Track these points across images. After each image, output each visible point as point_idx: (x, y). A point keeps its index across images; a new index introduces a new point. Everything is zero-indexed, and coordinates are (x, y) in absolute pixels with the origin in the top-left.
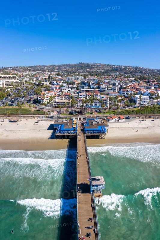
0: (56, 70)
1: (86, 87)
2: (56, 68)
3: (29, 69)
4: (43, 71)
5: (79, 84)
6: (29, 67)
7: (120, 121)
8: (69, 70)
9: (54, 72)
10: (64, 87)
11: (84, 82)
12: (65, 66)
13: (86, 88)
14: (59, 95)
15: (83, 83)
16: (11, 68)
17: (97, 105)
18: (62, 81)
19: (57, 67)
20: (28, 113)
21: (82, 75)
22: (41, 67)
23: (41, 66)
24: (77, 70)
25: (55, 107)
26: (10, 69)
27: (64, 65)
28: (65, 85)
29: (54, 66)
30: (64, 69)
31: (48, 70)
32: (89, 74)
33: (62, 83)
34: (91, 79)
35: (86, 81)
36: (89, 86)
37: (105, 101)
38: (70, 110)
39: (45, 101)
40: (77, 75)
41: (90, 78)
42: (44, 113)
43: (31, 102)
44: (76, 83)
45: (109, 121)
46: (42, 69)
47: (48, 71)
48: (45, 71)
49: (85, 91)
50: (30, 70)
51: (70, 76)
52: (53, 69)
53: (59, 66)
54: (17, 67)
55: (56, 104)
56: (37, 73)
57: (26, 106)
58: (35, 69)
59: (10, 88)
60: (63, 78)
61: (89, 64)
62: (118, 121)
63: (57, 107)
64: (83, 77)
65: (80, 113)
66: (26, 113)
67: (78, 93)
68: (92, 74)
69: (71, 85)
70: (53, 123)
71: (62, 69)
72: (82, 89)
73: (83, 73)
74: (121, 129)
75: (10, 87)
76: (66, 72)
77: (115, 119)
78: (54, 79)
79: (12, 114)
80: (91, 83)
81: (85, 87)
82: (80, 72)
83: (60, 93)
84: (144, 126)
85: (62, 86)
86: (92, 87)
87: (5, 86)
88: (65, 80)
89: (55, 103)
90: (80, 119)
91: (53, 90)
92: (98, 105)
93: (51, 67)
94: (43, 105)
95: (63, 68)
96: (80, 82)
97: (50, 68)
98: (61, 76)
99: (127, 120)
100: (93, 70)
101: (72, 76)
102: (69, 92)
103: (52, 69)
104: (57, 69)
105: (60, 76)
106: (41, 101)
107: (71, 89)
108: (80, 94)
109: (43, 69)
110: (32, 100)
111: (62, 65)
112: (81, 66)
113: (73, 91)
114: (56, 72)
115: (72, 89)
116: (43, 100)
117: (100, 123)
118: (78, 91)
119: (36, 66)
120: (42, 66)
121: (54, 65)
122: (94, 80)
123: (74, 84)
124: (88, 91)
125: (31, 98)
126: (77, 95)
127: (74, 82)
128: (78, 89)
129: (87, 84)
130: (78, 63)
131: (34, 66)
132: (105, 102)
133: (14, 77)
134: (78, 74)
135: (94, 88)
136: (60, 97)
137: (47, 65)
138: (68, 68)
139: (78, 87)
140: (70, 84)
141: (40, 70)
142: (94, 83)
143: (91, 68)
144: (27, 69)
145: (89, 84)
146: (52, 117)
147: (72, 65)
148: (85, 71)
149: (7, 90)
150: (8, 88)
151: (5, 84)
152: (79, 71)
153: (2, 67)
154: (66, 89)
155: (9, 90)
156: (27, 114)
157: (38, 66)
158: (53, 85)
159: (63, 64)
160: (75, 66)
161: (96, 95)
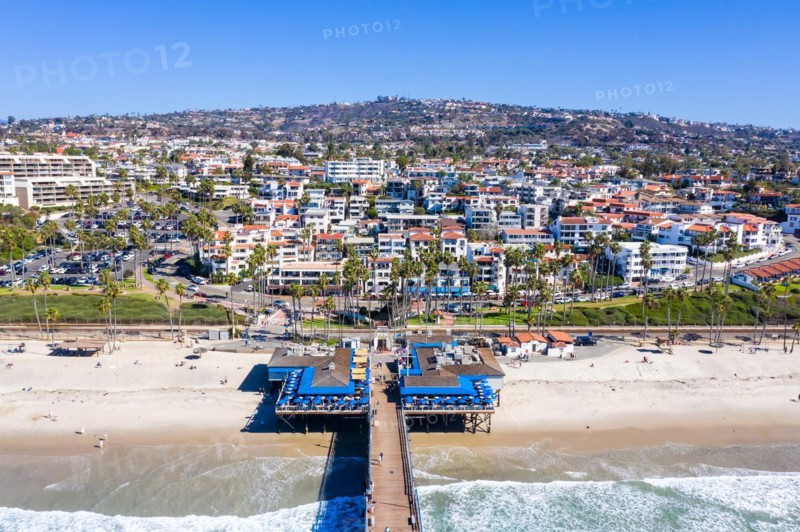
0: (278, 133)
1: (407, 206)
2: (279, 121)
3: (150, 125)
4: (221, 135)
5: (376, 192)
6: (153, 118)
7: (553, 352)
8: (333, 131)
9: (271, 139)
10: (315, 205)
11: (398, 184)
12: (316, 112)
13: (407, 209)
14: (293, 241)
15: (393, 188)
16: (58, 121)
17: (452, 284)
18: (307, 182)
19: (280, 116)
20: (152, 316)
21: (388, 156)
22: (209, 120)
23: (206, 114)
24: (369, 131)
25: (276, 292)
26: (52, 126)
27: (310, 110)
28: (318, 197)
29: (269, 115)
30: (312, 124)
31: (243, 130)
32: (420, 147)
33: (305, 187)
34: (429, 170)
35: (406, 181)
36: (420, 203)
37: (487, 268)
38: (340, 303)
39: (232, 267)
40: (368, 154)
41: (425, 166)
42: (225, 318)
43: (168, 270)
44: (363, 189)
45: (504, 352)
46: (216, 127)
47: (243, 137)
48: (229, 135)
49: (402, 224)
50: (155, 133)
51: (337, 158)
52: (265, 126)
53: (291, 114)
54: (90, 120)
55: (278, 278)
56: (192, 143)
57: (145, 287)
58: (180, 125)
59: (60, 209)
60: (308, 169)
61: (419, 103)
62: (545, 353)
63: (285, 292)
64: (393, 164)
65: (383, 315)
66: (140, 317)
67: (373, 233)
68: (430, 148)
69: (344, 200)
70: (264, 358)
71: (304, 125)
72: (390, 216)
73: (393, 145)
74: (558, 385)
75: (59, 204)
76: (320, 138)
77: (529, 346)
78: (269, 172)
79: (71, 320)
80: (427, 191)
81: (401, 207)
82: (382, 140)
83: (299, 231)
84: (664, 376)
85: (306, 202)
86: (431, 206)
87: (32, 202)
88: (316, 178)
89: (276, 272)
90: (382, 344)
91: (267, 218)
92: (457, 283)
93: (254, 118)
94: (220, 282)
95: (307, 121)
96: (380, 184)
97: (247, 120)
98: (301, 160)
99: (582, 347)
100: (437, 130)
101: (347, 158)
102: (334, 227)
103: (260, 125)
104: (281, 128)
105: (293, 159)
106: (215, 265)
107: (342, 217)
108: (382, 238)
109: (218, 128)
110: (174, 259)
111: (303, 107)
112: (386, 115)
113: (352, 222)
114: (279, 139)
115: (347, 214)
116: (222, 260)
117: (467, 361)
118: (372, 224)
119: (183, 115)
120: (213, 113)
121: (267, 110)
122: (440, 175)
123: (357, 193)
124: (416, 223)
125: (167, 254)
126: (371, 240)
127: (356, 186)
128: (371, 215)
129: (412, 194)
130: (374, 99)
131: (176, 114)
132: (489, 272)
133: (77, 163)
134: (370, 147)
135: (439, 212)
136: (295, 250)
137: (236, 108)
138: (328, 121)
139: (373, 204)
140: (339, 194)
141: (205, 133)
142: (439, 190)
143: (429, 120)
144: (144, 126)
145: (421, 193)
146: (261, 337)
147: (347, 108)
148: (404, 135)
149: (43, 219)
150: (48, 211)
151: (30, 192)
152: (375, 134)
153: (11, 120)
154: (320, 217)
155: (55, 217)
156: (148, 322)
157: (195, 115)
158: (268, 196)
159: (307, 104)
160: (358, 111)
161: (447, 241)
